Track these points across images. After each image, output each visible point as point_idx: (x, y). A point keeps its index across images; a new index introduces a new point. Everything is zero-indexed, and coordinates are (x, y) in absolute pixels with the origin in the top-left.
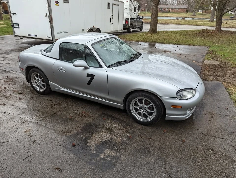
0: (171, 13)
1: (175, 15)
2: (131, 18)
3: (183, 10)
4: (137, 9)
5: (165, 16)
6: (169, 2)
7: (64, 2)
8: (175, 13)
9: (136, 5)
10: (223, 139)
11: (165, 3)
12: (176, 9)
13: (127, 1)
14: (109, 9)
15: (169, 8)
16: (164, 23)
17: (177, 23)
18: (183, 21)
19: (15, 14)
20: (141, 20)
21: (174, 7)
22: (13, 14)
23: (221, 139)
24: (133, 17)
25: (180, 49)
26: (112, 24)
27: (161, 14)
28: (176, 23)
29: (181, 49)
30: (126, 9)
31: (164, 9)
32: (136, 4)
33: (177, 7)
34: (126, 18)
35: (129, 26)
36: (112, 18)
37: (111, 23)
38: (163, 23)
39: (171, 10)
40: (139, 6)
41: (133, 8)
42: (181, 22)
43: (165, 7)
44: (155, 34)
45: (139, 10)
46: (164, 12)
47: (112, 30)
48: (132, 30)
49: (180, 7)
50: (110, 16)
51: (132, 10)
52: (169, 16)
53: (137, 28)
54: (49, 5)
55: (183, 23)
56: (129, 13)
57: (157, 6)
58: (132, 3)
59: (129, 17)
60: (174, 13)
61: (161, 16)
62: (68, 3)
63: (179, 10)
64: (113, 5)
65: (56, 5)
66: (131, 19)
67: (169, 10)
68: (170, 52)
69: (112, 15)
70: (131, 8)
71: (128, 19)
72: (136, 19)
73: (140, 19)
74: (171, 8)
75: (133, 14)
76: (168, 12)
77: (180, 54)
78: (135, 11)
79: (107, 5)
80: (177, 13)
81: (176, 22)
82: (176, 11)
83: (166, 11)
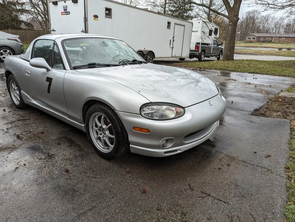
0: (273, 43)
1: (280, 46)
2: (203, 42)
3: (292, 40)
4: (213, 32)
5: (265, 47)
6: (273, 30)
7: (106, 17)
8: (280, 43)
9: (212, 28)
10: (221, 201)
11: (266, 31)
12: (282, 39)
13: (199, 23)
14: (170, 29)
15: (270, 37)
16: (258, 53)
17: (278, 54)
18: (287, 51)
19: (55, 30)
20: (220, 46)
21: (278, 36)
22: (53, 30)
23: (216, 201)
24: (206, 41)
25: (254, 78)
26: (173, 48)
27: (259, 44)
28: (276, 54)
29: (256, 78)
30: (198, 31)
31: (264, 38)
32: (212, 26)
33: (283, 36)
34: (196, 43)
35: (200, 52)
36: (174, 41)
37: (171, 46)
38: (256, 53)
39: (274, 39)
40: (216, 30)
41: (207, 31)
42: (284, 53)
43: (266, 36)
44: (229, 61)
45: (217, 33)
46: (264, 42)
47: (173, 56)
48: (203, 58)
49: (288, 36)
50: (171, 38)
51: (205, 34)
52: (270, 46)
53: (212, 56)
54: (86, 20)
55: (286, 54)
56: (200, 37)
57: (234, 26)
58: (206, 25)
59: (200, 41)
60: (278, 43)
61: (259, 47)
62: (111, 18)
63: (286, 39)
64: (175, 25)
65: (94, 19)
66: (202, 44)
67: (271, 40)
68: (236, 80)
69: (174, 37)
70: (203, 31)
71: (198, 43)
72: (211, 45)
73: (218, 45)
74: (275, 37)
75: (207, 38)
76: (270, 42)
77: (249, 83)
78: (210, 34)
79: (167, 24)
80: (283, 43)
81: (276, 52)
82: (281, 41)
83: (266, 41)
